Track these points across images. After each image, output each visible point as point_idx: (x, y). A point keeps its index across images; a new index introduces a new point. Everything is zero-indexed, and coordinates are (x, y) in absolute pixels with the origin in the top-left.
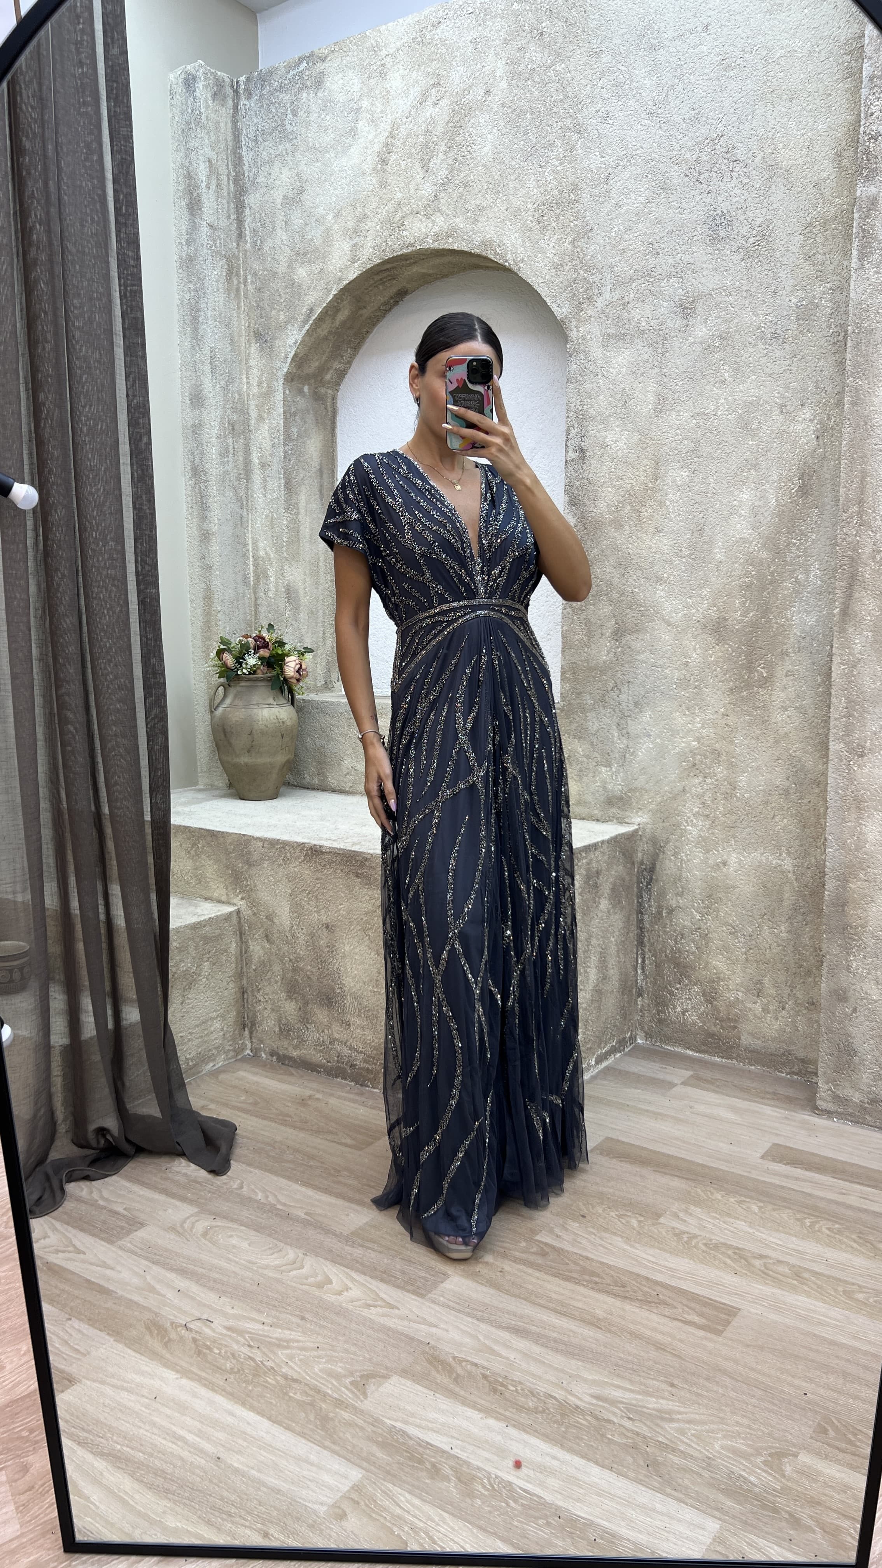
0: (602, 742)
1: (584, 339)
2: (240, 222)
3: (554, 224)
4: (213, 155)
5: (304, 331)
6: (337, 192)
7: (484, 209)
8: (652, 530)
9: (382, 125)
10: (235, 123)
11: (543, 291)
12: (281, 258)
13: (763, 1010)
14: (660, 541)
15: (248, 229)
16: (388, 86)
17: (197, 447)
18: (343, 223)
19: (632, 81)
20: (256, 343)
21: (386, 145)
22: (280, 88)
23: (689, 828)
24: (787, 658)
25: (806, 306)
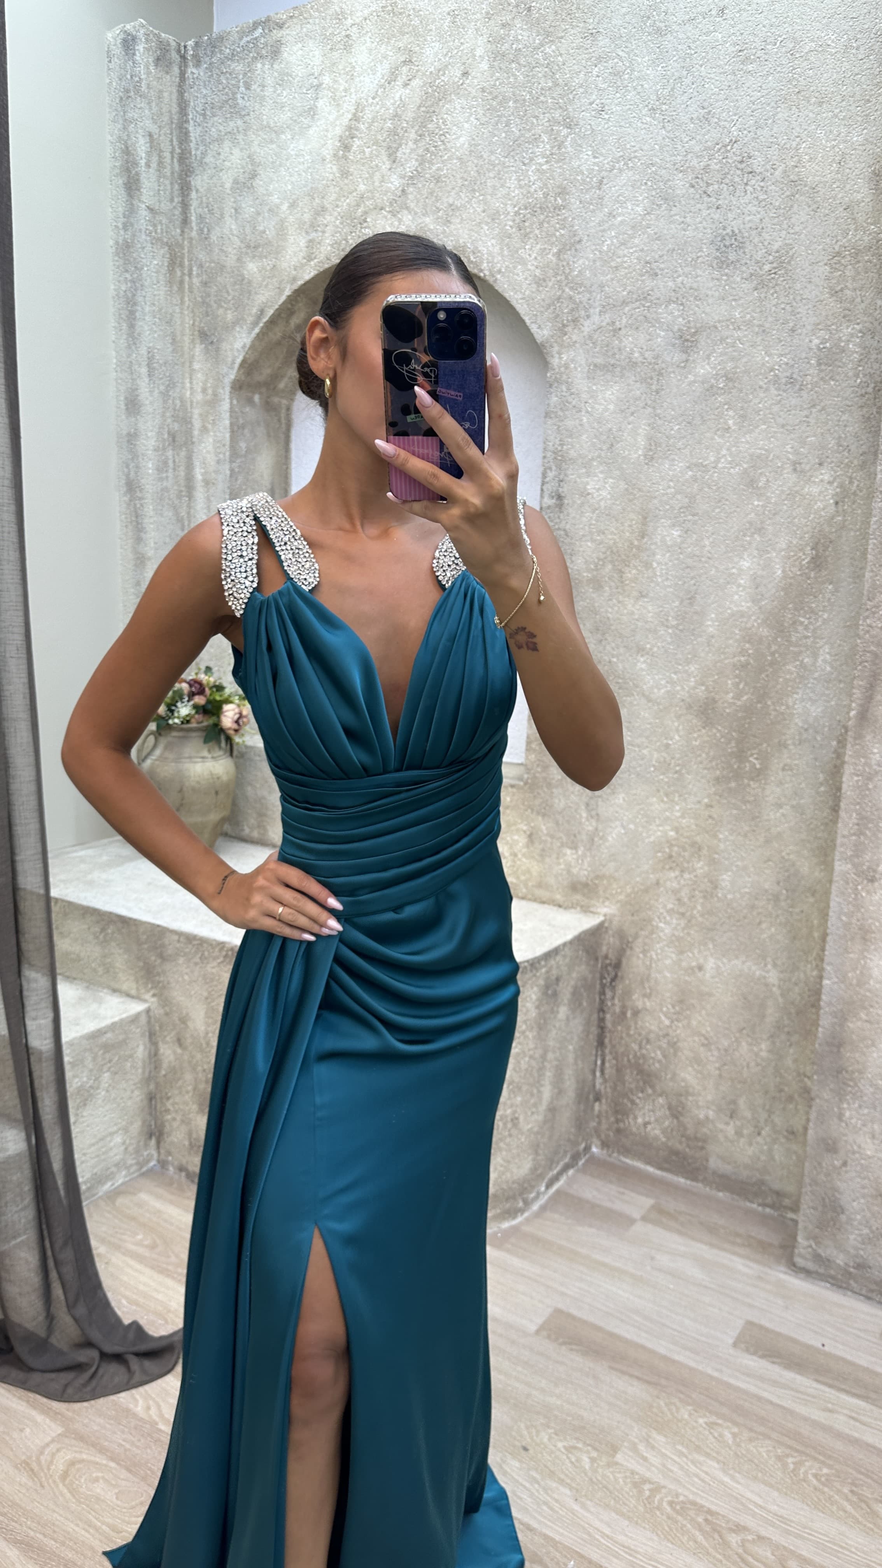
0: (568, 822)
1: (566, 368)
2: (185, 206)
3: (537, 232)
4: (154, 129)
5: (253, 335)
6: (293, 179)
7: (458, 208)
8: (635, 594)
9: (345, 105)
10: (181, 93)
11: (522, 308)
12: (230, 250)
13: (736, 1133)
14: (644, 608)
15: (194, 214)
16: (353, 61)
17: (133, 459)
18: (299, 215)
19: (633, 70)
20: (201, 344)
21: (350, 128)
22: (232, 56)
23: (662, 925)
24: (785, 751)
25: (830, 349)
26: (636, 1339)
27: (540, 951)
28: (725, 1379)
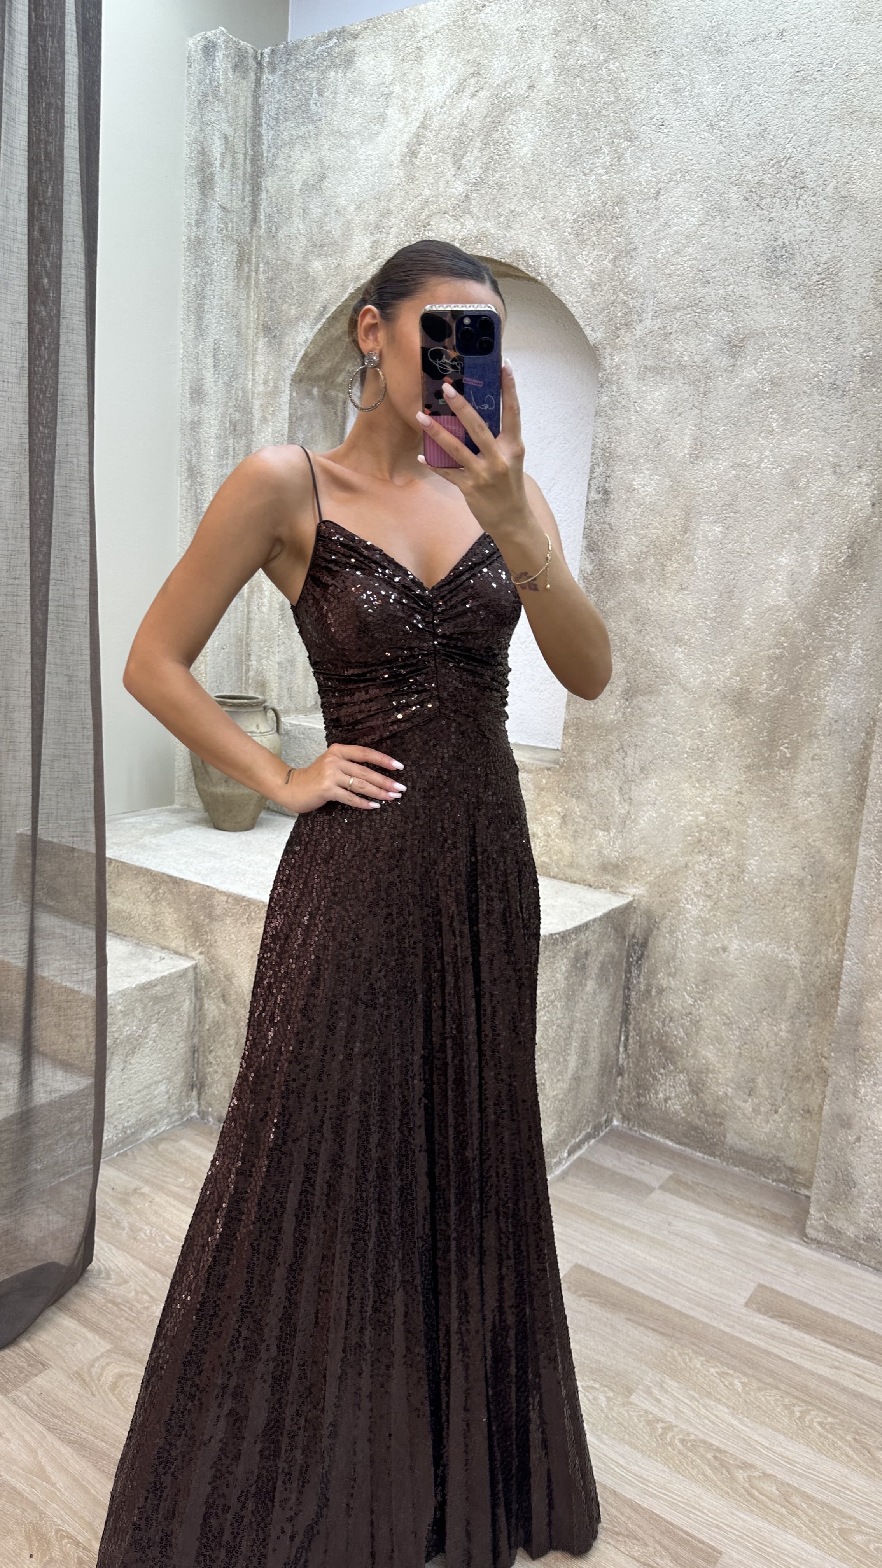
0: (602, 805)
1: (618, 369)
2: (255, 205)
3: (594, 239)
4: (229, 131)
5: (316, 330)
6: (361, 183)
7: (519, 214)
8: (677, 587)
9: (414, 113)
10: (256, 98)
11: (576, 311)
12: (297, 248)
13: (754, 1110)
14: (684, 600)
15: (263, 214)
16: (423, 71)
17: (195, 446)
18: (364, 217)
19: (693, 88)
20: (265, 337)
21: (418, 135)
22: (307, 64)
23: (689, 906)
24: (815, 741)
25: (872, 358)
26: (652, 1295)
27: (570, 925)
28: (737, 1334)
